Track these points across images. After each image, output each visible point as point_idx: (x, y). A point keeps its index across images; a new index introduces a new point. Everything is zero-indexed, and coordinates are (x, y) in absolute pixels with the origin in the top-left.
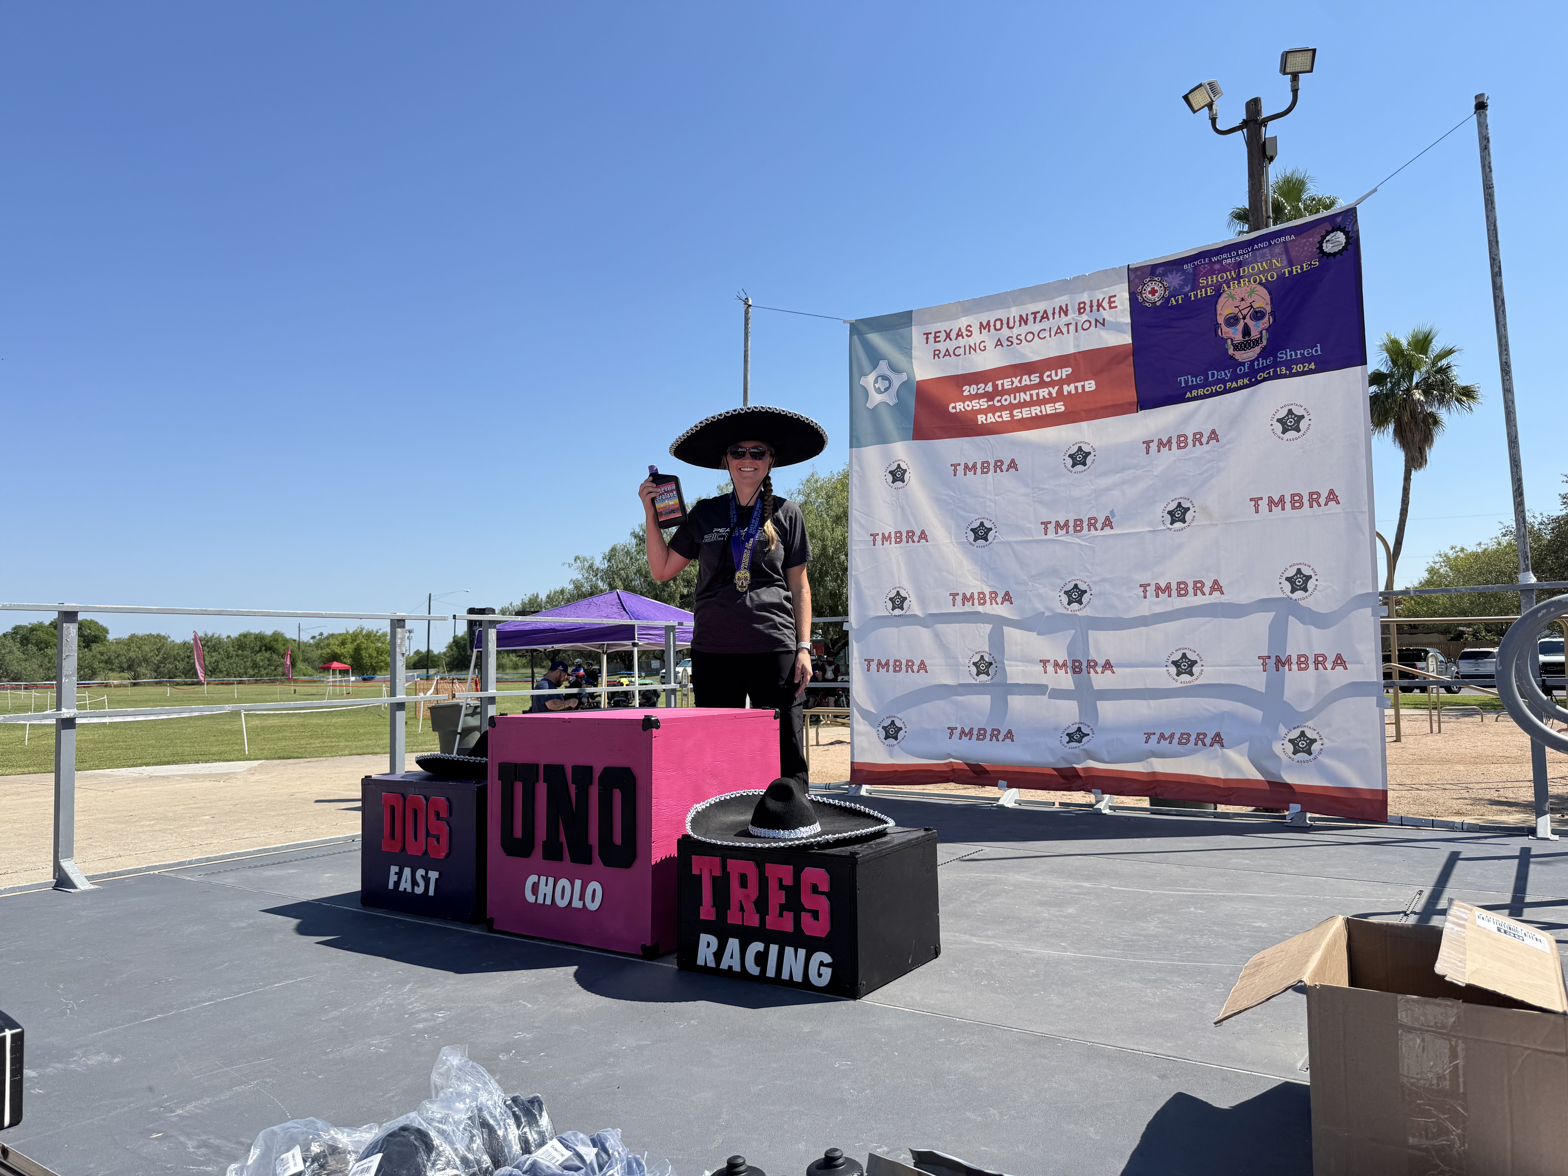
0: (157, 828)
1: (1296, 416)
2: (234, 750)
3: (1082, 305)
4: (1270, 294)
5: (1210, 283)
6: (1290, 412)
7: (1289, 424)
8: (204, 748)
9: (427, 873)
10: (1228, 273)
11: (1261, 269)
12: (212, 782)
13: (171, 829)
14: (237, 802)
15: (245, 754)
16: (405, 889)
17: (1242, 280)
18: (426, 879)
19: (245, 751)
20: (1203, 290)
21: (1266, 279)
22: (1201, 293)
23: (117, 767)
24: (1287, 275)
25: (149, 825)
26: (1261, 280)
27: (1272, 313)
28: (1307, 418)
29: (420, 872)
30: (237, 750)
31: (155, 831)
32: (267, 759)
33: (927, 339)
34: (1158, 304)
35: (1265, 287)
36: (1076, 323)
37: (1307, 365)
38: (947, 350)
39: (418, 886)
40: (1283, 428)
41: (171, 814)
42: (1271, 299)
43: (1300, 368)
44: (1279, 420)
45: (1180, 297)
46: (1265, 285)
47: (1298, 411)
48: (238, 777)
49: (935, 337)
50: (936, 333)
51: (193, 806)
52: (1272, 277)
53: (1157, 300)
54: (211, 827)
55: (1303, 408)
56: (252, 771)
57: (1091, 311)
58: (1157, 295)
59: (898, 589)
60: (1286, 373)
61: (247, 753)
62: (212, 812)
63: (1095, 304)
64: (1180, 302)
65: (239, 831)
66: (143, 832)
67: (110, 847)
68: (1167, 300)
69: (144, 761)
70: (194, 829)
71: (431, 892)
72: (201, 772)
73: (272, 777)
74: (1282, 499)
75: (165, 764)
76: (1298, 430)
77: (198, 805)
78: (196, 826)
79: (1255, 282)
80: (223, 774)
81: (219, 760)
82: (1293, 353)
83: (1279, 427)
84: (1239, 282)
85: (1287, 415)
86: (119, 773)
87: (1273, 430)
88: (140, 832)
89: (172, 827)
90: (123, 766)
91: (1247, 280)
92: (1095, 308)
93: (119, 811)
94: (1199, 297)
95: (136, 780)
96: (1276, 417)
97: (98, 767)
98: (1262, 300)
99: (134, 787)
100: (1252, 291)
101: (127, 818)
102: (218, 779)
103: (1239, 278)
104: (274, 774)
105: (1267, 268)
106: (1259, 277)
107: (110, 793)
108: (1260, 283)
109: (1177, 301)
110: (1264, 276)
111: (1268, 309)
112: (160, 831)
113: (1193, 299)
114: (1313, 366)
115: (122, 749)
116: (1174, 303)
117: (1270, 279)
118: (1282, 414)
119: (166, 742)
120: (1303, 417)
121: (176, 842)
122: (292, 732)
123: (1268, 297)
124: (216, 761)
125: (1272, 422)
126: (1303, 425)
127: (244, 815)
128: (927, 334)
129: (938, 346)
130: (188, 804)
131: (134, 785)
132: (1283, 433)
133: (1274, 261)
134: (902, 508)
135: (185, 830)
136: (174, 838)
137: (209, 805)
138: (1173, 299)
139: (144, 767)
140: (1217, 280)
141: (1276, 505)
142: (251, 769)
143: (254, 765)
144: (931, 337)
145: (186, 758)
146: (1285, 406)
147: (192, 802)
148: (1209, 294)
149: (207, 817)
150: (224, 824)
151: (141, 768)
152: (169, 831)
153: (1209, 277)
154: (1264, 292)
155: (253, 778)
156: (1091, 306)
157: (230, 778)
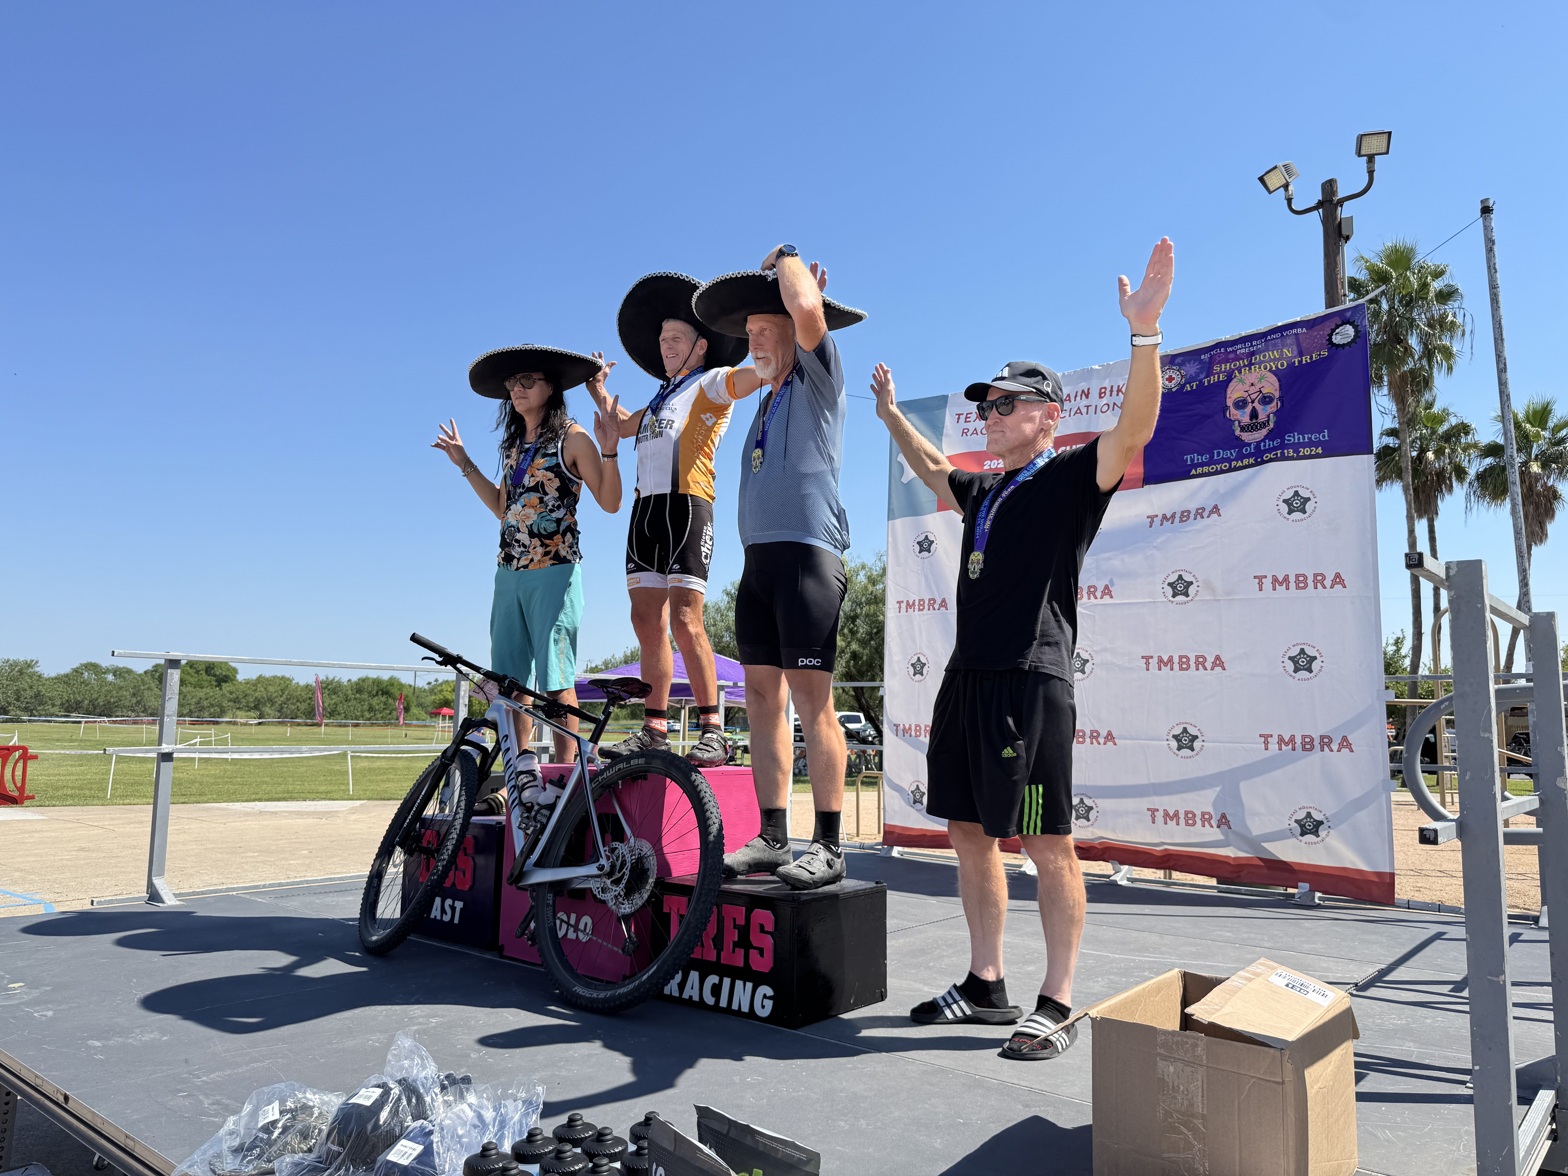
0: (259, 860)
1: (1302, 498)
2: (340, 790)
3: (1103, 390)
4: (1279, 381)
5: (1223, 369)
6: (1296, 493)
7: (1295, 505)
8: (313, 787)
9: (453, 903)
10: (1241, 362)
11: (1272, 357)
12: (315, 820)
13: (271, 861)
14: (334, 839)
15: (349, 794)
16: (436, 916)
17: (1253, 367)
18: (453, 908)
19: (349, 791)
20: (1216, 376)
21: (1277, 367)
22: (1214, 379)
23: (233, 801)
24: (1297, 364)
25: (253, 857)
26: (1271, 368)
27: (1281, 399)
28: (1313, 500)
29: (449, 902)
30: (343, 790)
31: (257, 862)
32: (369, 799)
33: (959, 418)
34: (1174, 390)
35: (1276, 375)
36: (1096, 406)
37: (1314, 449)
38: (975, 429)
39: (446, 914)
40: (1289, 508)
41: (273, 848)
42: (1280, 386)
43: (1307, 451)
44: (1285, 501)
45: (1195, 384)
46: (1276, 373)
47: (1304, 493)
48: (339, 815)
49: (966, 418)
50: (967, 414)
51: (294, 841)
52: (1282, 365)
53: (1173, 386)
54: (307, 861)
55: (1310, 490)
56: (353, 811)
57: (1111, 395)
58: (1173, 382)
59: (919, 656)
60: (1293, 456)
61: (351, 793)
62: (311, 847)
63: (1115, 389)
64: (1194, 388)
65: (331, 866)
66: (247, 863)
67: (215, 875)
68: (1183, 386)
69: (258, 797)
70: (292, 862)
71: (456, 921)
72: (307, 810)
73: (370, 817)
74: (1286, 579)
75: (275, 801)
76: (1304, 512)
77: (298, 840)
78: (295, 860)
79: (1265, 369)
80: (326, 812)
81: (325, 799)
82: (1301, 436)
83: (1285, 508)
84: (1250, 369)
85: (1293, 496)
86: (233, 807)
87: (1279, 510)
88: (243, 863)
89: (272, 859)
90: (238, 801)
91: (1257, 366)
92: (1115, 393)
93: (227, 842)
94: (1212, 382)
95: (248, 814)
96: (1282, 498)
97: (216, 801)
98: (1271, 386)
99: (244, 821)
100: (1262, 378)
101: (234, 849)
102: (321, 817)
103: (1250, 364)
104: (374, 814)
105: (1277, 357)
106: (1270, 365)
107: (222, 825)
108: (1271, 370)
109: (1192, 387)
110: (1274, 364)
111: (1277, 394)
112: (261, 862)
113: (1206, 384)
114: (1320, 450)
115: (240, 784)
116: (1189, 389)
117: (1280, 367)
118: (1289, 494)
119: (280, 780)
120: (1309, 499)
121: (274, 873)
122: (396, 775)
123: (1277, 384)
124: (322, 799)
125: (1278, 503)
126: (1309, 507)
127: (339, 851)
128: (959, 415)
129: (967, 425)
130: (290, 839)
131: (246, 818)
132: (1289, 513)
133: (1285, 350)
134: (926, 578)
135: (283, 862)
136: (273, 870)
137: (309, 840)
138: (1188, 385)
139: (257, 803)
140: (1230, 368)
141: (1281, 584)
142: (352, 808)
143: (356, 805)
144: (963, 418)
145: (296, 795)
146: (1292, 487)
147: (294, 837)
148: (1221, 379)
149: (305, 852)
150: (319, 859)
151: (254, 803)
152: (269, 863)
153: (1223, 365)
154: (1273, 379)
155: (353, 817)
156: (1111, 391)
157: (332, 817)
